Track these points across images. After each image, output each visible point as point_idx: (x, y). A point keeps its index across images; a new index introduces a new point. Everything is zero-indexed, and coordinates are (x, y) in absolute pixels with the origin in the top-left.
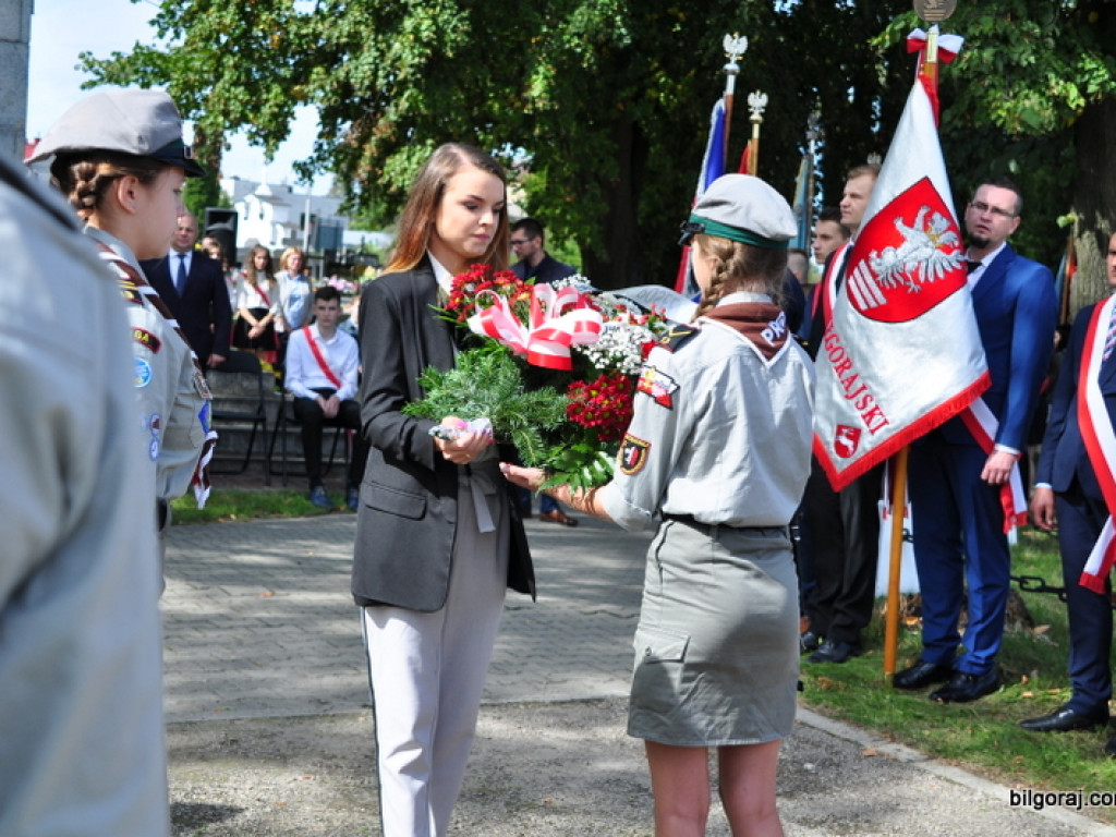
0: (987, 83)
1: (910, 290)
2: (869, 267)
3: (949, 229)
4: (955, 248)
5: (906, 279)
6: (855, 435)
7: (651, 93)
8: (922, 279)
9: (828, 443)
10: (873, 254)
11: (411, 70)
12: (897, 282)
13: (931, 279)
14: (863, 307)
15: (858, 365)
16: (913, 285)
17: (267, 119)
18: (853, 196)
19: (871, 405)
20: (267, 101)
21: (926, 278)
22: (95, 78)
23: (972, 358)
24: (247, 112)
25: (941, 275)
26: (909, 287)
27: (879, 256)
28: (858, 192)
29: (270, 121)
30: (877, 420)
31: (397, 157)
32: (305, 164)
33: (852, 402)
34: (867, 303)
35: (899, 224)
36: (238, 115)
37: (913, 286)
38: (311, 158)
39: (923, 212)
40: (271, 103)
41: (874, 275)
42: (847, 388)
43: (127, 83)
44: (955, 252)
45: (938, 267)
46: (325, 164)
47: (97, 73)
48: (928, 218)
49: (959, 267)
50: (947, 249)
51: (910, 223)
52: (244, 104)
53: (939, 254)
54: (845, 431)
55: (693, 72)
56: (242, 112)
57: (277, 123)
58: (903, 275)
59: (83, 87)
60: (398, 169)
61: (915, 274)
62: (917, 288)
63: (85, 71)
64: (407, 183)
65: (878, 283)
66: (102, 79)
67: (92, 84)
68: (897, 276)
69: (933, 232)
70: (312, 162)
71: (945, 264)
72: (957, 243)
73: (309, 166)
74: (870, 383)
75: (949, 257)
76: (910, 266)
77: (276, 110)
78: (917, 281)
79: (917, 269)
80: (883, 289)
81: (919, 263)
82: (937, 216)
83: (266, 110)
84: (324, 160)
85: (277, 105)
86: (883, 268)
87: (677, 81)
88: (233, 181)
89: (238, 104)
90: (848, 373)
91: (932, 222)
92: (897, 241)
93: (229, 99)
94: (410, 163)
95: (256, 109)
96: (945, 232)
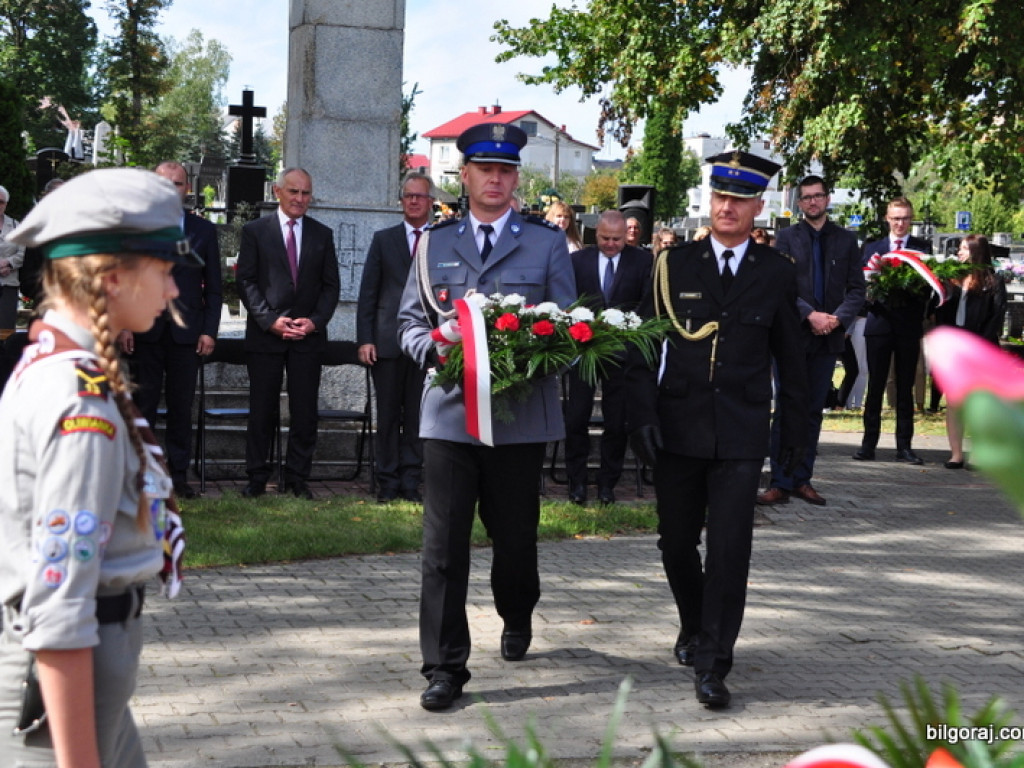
20: (675, 64)
22: (511, 48)
24: (654, 78)
29: (677, 86)
31: (818, 119)
32: (740, 126)
36: (644, 83)
38: (746, 119)
40: (679, 66)
43: (544, 52)
46: (763, 125)
47: (513, 43)
52: (652, 70)
56: (649, 80)
57: (685, 87)
59: (498, 60)
60: (819, 131)
63: (501, 42)
64: (830, 147)
66: (518, 50)
67: (508, 55)
70: (748, 124)
73: (744, 129)
77: (684, 73)
83: (673, 75)
84: (761, 120)
85: (686, 69)
88: (701, 139)
89: (643, 70)
93: (635, 66)
94: (832, 125)
95: (664, 74)
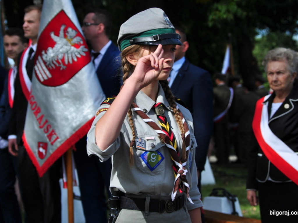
1: (61, 69)
2: (42, 59)
3: (77, 35)
4: (81, 45)
5: (59, 63)
6: (45, 146)
8: (66, 62)
9: (35, 152)
10: (43, 53)
12: (55, 65)
13: (71, 62)
14: (42, 80)
15: (43, 110)
18: (29, 22)
19: (50, 130)
21: (69, 62)
25: (76, 60)
26: (61, 67)
27: (46, 53)
28: (32, 19)
30: (54, 137)
33: (43, 129)
34: (43, 78)
35: (53, 35)
37: (63, 67)
39: (62, 28)
41: (45, 63)
42: (40, 123)
44: (82, 47)
45: (74, 55)
48: (65, 31)
49: (84, 54)
50: (77, 46)
51: (57, 34)
53: (73, 48)
54: (41, 145)
58: (57, 61)
61: (63, 60)
62: (64, 67)
65: (47, 67)
68: (55, 62)
69: (69, 37)
71: (76, 54)
72: (82, 42)
74: (49, 119)
75: (78, 50)
76: (60, 56)
78: (64, 64)
79: (64, 58)
80: (49, 69)
81: (64, 54)
82: (70, 29)
86: (48, 59)
90: (39, 115)
91: (68, 32)
92: (53, 44)
96: (75, 37)
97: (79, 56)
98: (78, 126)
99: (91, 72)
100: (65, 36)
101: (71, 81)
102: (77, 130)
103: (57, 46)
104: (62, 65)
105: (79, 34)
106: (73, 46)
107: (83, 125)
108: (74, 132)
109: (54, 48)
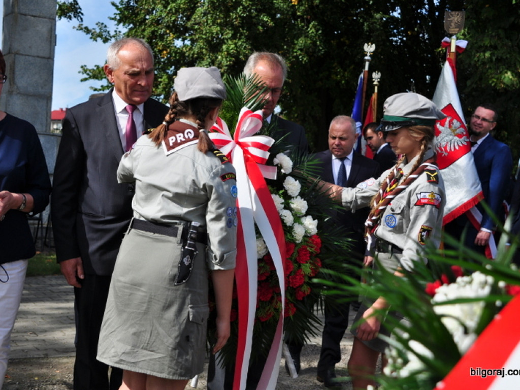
0: (487, 67)
1: (443, 155)
3: (461, 127)
4: (464, 135)
5: (442, 150)
7: (334, 77)
8: (448, 150)
11: (226, 68)
12: (437, 151)
13: (453, 150)
16: (444, 153)
17: (161, 90)
20: (161, 82)
21: (451, 150)
22: (87, 76)
23: (472, 185)
25: (457, 148)
26: (443, 153)
35: (438, 125)
39: (448, 119)
43: (102, 79)
44: (464, 137)
45: (456, 144)
47: (88, 74)
48: (451, 122)
49: (465, 144)
50: (460, 136)
51: (443, 125)
53: (456, 138)
55: (352, 67)
58: (440, 149)
59: (82, 81)
61: (445, 148)
62: (446, 154)
63: (83, 74)
66: (90, 77)
67: (86, 79)
69: (453, 128)
71: (459, 143)
72: (465, 133)
75: (461, 139)
78: (446, 151)
79: (446, 145)
81: (447, 143)
82: (455, 121)
87: (345, 70)
91: (453, 123)
92: (438, 133)
96: (459, 128)
97: (461, 145)
98: (453, 207)
99: (470, 160)
100: (450, 127)
101: (451, 166)
102: (452, 210)
103: (441, 135)
104: (444, 152)
105: (462, 126)
106: (455, 135)
107: (458, 206)
108: (449, 212)
109: (439, 137)
